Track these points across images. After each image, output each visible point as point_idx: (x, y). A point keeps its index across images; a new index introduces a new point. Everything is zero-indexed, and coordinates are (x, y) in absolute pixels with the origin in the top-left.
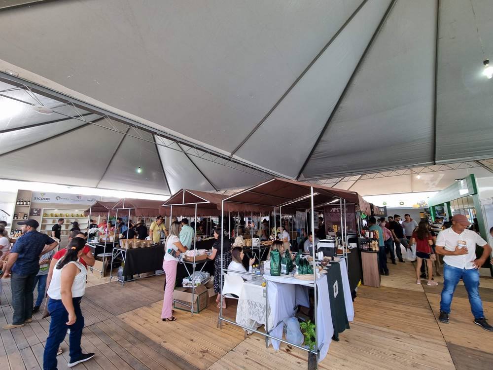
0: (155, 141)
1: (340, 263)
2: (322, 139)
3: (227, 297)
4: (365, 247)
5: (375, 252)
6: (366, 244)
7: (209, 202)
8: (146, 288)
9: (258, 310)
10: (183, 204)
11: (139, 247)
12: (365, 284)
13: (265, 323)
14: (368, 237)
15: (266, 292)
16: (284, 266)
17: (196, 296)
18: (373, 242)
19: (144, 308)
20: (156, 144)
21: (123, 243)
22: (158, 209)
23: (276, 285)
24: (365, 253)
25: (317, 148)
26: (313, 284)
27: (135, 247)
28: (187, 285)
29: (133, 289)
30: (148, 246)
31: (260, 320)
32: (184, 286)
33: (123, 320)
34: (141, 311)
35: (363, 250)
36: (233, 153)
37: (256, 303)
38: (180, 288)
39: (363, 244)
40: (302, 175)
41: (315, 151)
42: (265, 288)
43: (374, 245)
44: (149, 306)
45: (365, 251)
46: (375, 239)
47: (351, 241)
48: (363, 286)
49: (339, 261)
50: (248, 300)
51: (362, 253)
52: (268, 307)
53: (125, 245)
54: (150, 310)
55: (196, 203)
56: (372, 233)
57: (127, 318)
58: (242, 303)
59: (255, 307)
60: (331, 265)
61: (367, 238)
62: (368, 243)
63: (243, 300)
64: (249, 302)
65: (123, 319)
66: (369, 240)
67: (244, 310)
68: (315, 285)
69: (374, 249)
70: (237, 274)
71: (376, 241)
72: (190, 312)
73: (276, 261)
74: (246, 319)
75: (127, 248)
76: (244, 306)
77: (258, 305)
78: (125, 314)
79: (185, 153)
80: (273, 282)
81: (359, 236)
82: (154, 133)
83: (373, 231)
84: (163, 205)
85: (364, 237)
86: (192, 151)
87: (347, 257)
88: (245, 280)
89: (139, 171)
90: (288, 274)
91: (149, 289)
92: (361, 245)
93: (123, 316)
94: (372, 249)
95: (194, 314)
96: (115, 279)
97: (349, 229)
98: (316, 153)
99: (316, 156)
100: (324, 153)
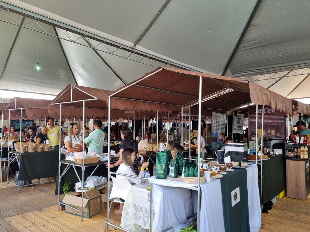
0: (57, 35)
1: (247, 169)
2: (253, 22)
3: (115, 201)
4: (290, 154)
5: (304, 160)
6: (292, 150)
7: (96, 99)
8: (43, 193)
9: (144, 215)
10: (71, 102)
11: (36, 151)
12: (288, 195)
13: (149, 229)
14: (298, 142)
15: (151, 195)
16: (172, 168)
17: (86, 201)
18: (302, 148)
19: (35, 212)
20: (59, 39)
21: (17, 146)
22: (47, 109)
23: (161, 189)
24: (290, 161)
25: (246, 35)
26: (197, 187)
27: (30, 151)
28: (79, 189)
29: (29, 195)
30: (46, 150)
31: (145, 226)
32: (77, 190)
33: (9, 223)
34: (30, 215)
35: (289, 157)
36: (136, 43)
37: (141, 208)
38: (72, 192)
39: (288, 150)
40: (229, 71)
41: (244, 39)
42: (149, 192)
43: (303, 151)
44: (40, 209)
45: (290, 158)
46: (304, 145)
47: (276, 147)
48: (285, 199)
49: (247, 167)
50: (135, 205)
51: (287, 161)
52: (153, 212)
53: (19, 149)
54: (40, 214)
55: (84, 101)
56: (302, 138)
57: (14, 221)
58: (128, 207)
59: (140, 212)
60: (233, 170)
61: (296, 144)
62: (296, 150)
63: (129, 205)
64: (135, 207)
65: (10, 221)
66: (298, 146)
67: (130, 214)
68: (199, 187)
69: (302, 157)
70: (123, 177)
71: (306, 147)
72: (80, 216)
73: (162, 162)
74: (131, 224)
75: (21, 151)
76: (130, 210)
77: (144, 210)
78: (13, 217)
79: (94, 49)
80: (159, 185)
81: (286, 141)
82: (55, 26)
83: (304, 136)
84: (52, 104)
85: (292, 142)
86: (101, 47)
87: (261, 164)
88: (133, 184)
89: (38, 68)
90: (176, 177)
91: (46, 194)
92: (287, 152)
93: (10, 218)
94: (300, 156)
95: (84, 219)
96: (12, 184)
97: (276, 133)
98: (245, 42)
99: (245, 46)
100: (255, 41)
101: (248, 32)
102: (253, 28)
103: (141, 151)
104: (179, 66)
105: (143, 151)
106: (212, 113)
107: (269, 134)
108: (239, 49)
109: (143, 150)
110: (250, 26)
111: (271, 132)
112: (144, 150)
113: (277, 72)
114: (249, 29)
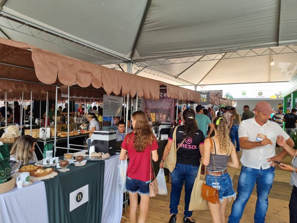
36: (3, 3)
49: (106, 159)
97: (167, 118)
98: (147, 22)
99: (147, 27)
100: (158, 23)
101: (149, 12)
102: (154, 8)
103: (7, 139)
104: (75, 41)
105: (9, 139)
106: (103, 95)
107: (161, 118)
108: (143, 29)
109: (10, 137)
110: (151, 6)
111: (162, 117)
112: (12, 137)
113: (180, 57)
114: (150, 8)
